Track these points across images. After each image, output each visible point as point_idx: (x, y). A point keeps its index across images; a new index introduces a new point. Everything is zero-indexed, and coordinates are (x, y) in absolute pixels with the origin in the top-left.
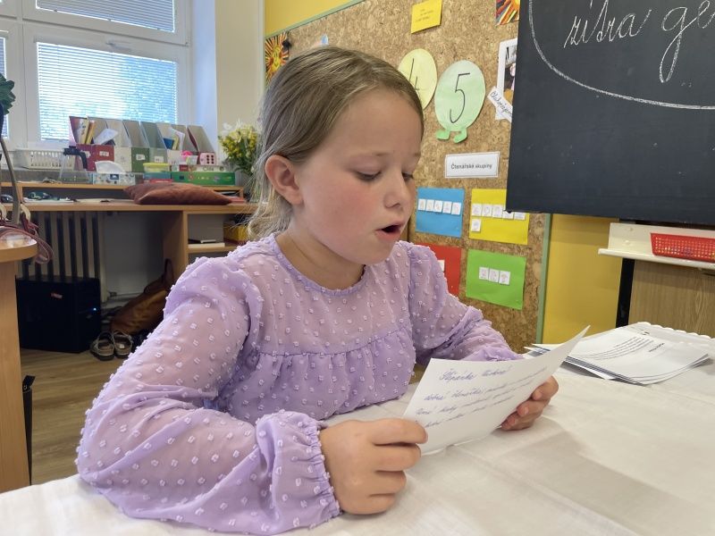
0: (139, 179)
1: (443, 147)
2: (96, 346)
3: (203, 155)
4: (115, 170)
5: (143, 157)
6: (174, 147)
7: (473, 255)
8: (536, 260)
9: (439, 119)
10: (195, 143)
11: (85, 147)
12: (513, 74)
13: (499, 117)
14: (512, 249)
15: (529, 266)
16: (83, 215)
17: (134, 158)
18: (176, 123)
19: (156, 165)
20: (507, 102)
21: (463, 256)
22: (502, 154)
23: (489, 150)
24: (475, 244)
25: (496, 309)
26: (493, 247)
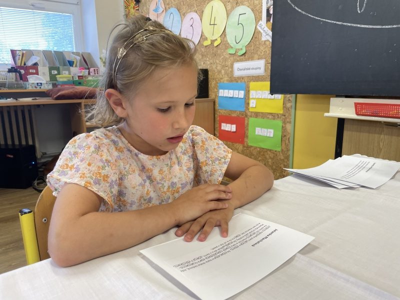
0: (54, 85)
1: (232, 58)
2: (36, 184)
3: (92, 70)
4: (40, 80)
5: (56, 72)
6: (74, 65)
7: (252, 121)
8: (288, 122)
9: (229, 41)
10: (86, 62)
11: (21, 67)
12: (271, 12)
13: (264, 39)
14: (274, 116)
15: (284, 126)
16: (23, 107)
17: (50, 73)
18: (75, 51)
19: (64, 76)
20: (268, 30)
21: (246, 122)
22: (267, 61)
23: (259, 59)
24: (253, 114)
25: (266, 151)
26: (263, 115)
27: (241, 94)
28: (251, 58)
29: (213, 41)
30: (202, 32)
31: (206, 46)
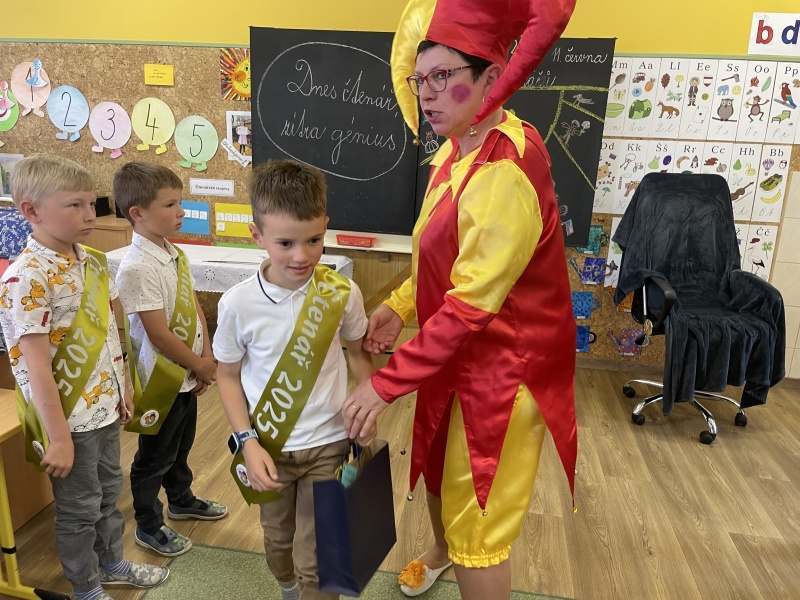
1: (187, 172)
9: (180, 152)
23: (225, 179)
24: (222, 238)
27: (204, 215)
28: (217, 177)
29: (153, 148)
30: (133, 132)
31: (140, 151)
